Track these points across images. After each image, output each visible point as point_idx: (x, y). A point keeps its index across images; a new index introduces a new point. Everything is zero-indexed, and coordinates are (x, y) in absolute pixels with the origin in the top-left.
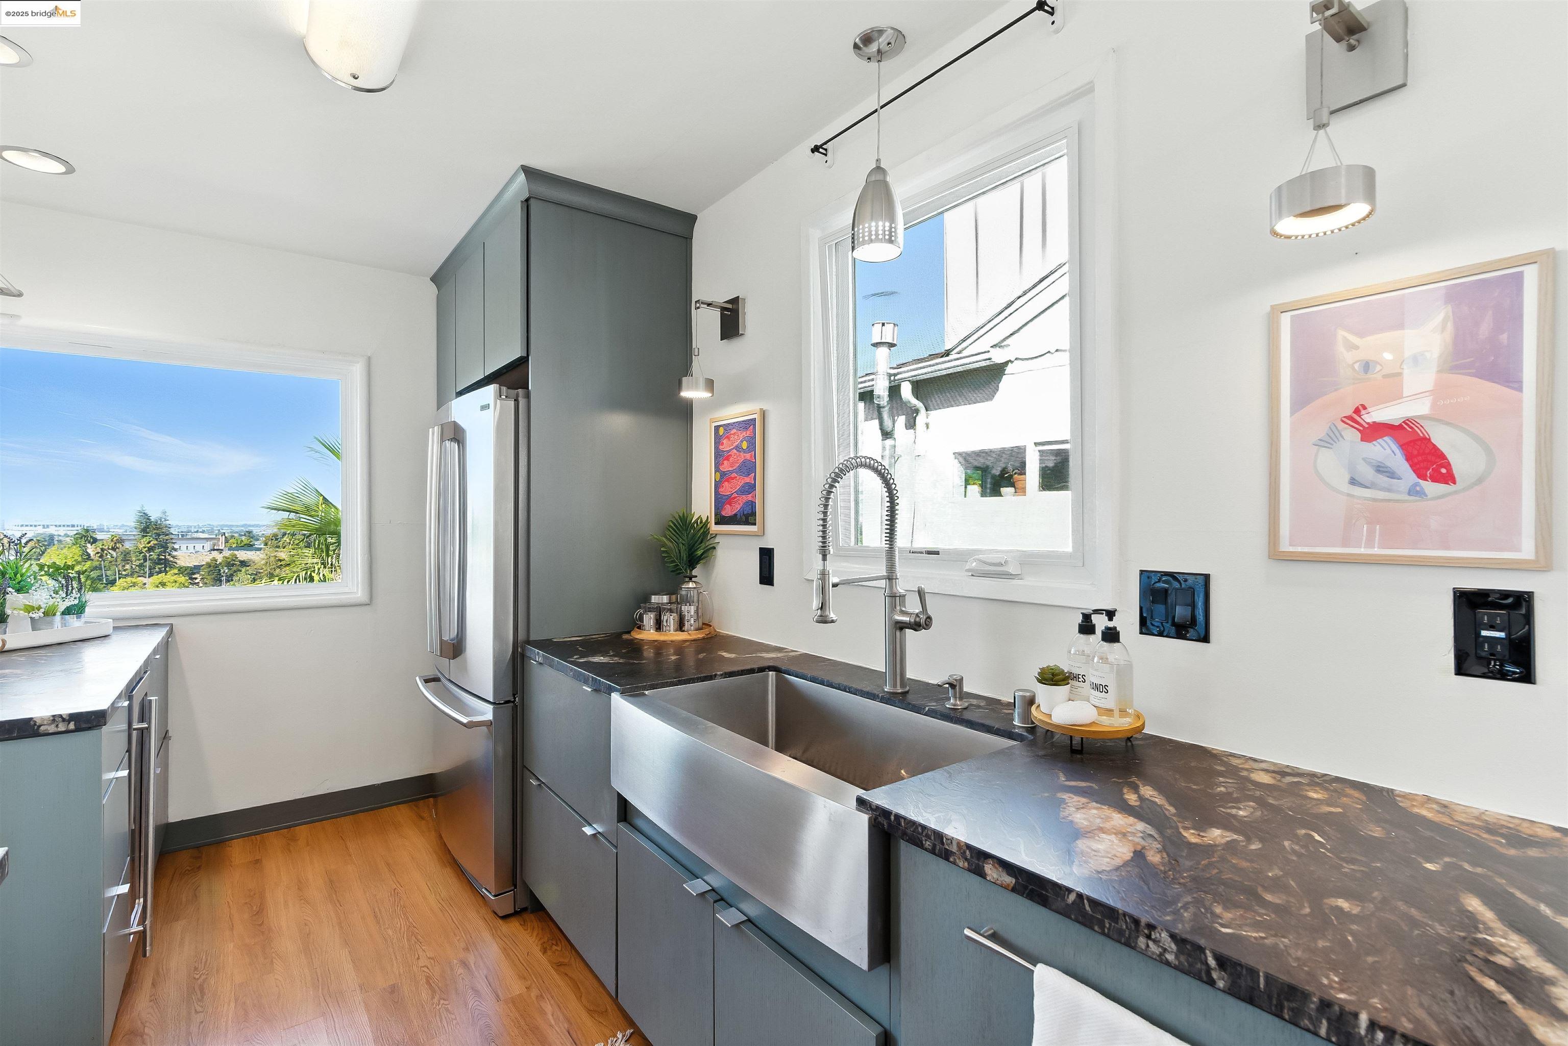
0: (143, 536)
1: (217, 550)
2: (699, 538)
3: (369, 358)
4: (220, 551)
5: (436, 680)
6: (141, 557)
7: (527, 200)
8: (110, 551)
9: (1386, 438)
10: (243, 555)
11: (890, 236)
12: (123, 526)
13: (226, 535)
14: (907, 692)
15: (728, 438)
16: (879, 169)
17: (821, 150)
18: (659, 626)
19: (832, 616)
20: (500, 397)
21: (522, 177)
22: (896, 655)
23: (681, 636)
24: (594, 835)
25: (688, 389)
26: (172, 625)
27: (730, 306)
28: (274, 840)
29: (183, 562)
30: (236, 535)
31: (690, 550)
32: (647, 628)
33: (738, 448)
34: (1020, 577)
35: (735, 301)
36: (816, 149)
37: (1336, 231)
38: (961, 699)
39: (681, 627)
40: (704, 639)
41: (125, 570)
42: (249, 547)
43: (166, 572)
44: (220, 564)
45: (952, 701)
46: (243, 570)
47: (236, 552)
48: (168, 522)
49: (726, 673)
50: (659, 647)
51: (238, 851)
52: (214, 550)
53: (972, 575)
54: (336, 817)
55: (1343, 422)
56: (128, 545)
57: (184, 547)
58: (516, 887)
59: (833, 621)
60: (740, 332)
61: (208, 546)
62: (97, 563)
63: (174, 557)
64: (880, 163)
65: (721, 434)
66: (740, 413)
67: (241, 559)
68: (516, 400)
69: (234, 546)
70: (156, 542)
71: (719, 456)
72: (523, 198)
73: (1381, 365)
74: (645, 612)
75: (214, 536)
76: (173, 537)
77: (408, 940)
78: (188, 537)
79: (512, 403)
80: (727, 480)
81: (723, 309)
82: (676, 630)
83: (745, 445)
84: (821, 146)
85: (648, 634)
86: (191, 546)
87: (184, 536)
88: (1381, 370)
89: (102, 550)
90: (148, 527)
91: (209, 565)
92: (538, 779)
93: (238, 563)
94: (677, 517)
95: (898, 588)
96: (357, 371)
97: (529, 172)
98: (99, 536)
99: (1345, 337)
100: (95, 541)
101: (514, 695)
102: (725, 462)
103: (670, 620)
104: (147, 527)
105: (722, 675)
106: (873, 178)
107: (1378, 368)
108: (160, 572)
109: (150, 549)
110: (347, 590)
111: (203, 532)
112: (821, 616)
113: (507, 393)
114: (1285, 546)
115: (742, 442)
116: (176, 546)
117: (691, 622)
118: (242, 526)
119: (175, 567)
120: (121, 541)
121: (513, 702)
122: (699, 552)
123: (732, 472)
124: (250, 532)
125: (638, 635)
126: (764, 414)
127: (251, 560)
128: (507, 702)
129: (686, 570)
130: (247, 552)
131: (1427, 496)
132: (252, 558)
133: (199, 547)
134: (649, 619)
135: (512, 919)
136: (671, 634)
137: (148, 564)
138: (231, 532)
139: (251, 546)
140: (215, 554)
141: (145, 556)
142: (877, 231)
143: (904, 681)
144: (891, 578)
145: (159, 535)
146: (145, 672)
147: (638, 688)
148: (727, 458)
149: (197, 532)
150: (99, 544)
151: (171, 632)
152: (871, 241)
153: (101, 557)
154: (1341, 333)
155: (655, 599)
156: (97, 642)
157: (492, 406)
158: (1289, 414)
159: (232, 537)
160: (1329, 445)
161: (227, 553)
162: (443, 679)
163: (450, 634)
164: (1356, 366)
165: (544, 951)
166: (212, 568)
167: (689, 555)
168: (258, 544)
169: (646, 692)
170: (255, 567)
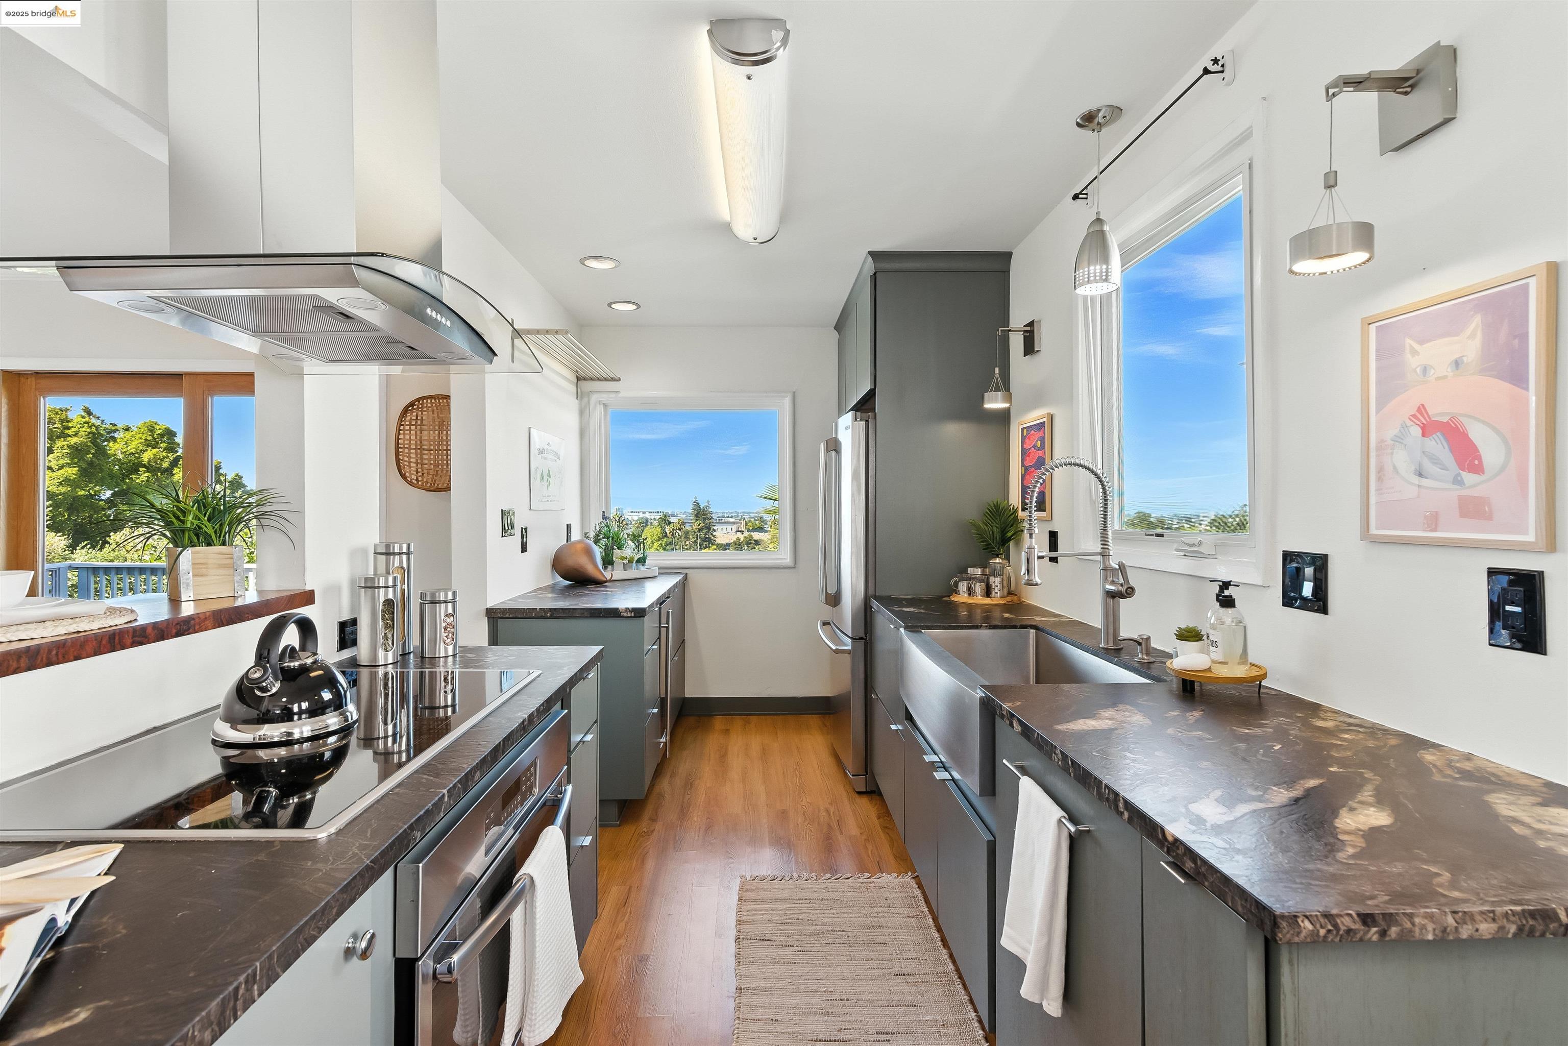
0: (697, 520)
1: (740, 531)
2: (1010, 523)
3: (794, 392)
4: (742, 532)
5: (829, 624)
6: (695, 536)
7: (875, 274)
8: (678, 531)
9: (1438, 434)
10: (756, 536)
11: (1107, 276)
12: (685, 512)
13: (746, 520)
14: (1121, 649)
15: (1029, 438)
16: (1099, 221)
17: (1080, 196)
18: (970, 592)
19: (1037, 580)
20: (856, 420)
21: (870, 259)
22: (1112, 618)
23: (987, 601)
24: (897, 730)
25: (989, 402)
26: (687, 574)
27: (1028, 328)
28: (738, 721)
29: (719, 541)
30: (753, 520)
31: (1002, 532)
32: (961, 593)
33: (1035, 446)
34: (1215, 556)
35: (1031, 324)
36: (1076, 197)
37: (1347, 269)
38: (1148, 654)
39: (988, 592)
40: (1005, 604)
41: (686, 546)
42: (760, 529)
43: (709, 547)
44: (742, 542)
45: (1140, 656)
46: (757, 547)
47: (752, 533)
48: (710, 510)
49: (990, 626)
50: (970, 607)
51: (719, 722)
52: (738, 531)
53: (1185, 555)
54: (774, 715)
55: (1411, 420)
56: (688, 527)
57: (720, 529)
58: (867, 774)
59: (1037, 584)
60: (1036, 349)
61: (735, 527)
62: (671, 540)
63: (714, 536)
64: (1099, 215)
65: (1027, 432)
66: (1035, 417)
67: (755, 538)
68: (867, 421)
69: (751, 528)
70: (703, 525)
71: (1025, 453)
72: (872, 273)
73: (1434, 369)
74: (962, 580)
75: (738, 521)
76: (713, 521)
77: (798, 790)
78: (723, 521)
79: (863, 423)
80: (1029, 474)
81: (1025, 332)
82: (983, 596)
83: (1039, 444)
84: (1081, 193)
85: (962, 597)
86: (724, 528)
87: (720, 522)
88: (1434, 374)
89: (673, 530)
90: (701, 513)
91: (735, 543)
92: (877, 696)
93: (753, 542)
94: (992, 506)
95: (1111, 562)
96: (787, 402)
97: (874, 255)
98: (672, 519)
99: (1411, 346)
100: (670, 523)
101: (866, 634)
102: (1028, 458)
103: (979, 588)
104: (698, 513)
105: (987, 626)
106: (1092, 230)
107: (1432, 371)
108: (706, 548)
109: (700, 530)
110: (780, 557)
111: (732, 517)
112: (1028, 580)
113: (861, 417)
114: (1374, 531)
115: (1037, 441)
116: (715, 528)
117: (997, 591)
118: (756, 513)
119: (714, 544)
120: (683, 524)
121: (866, 639)
122: (1009, 534)
123: (1031, 466)
124: (761, 518)
125: (955, 598)
126: (1052, 417)
127: (761, 540)
128: (861, 638)
129: (998, 549)
130: (760, 534)
131: (1464, 485)
132: (763, 538)
133: (729, 528)
134: (963, 587)
135: (865, 796)
136: (979, 599)
137: (699, 541)
138: (749, 518)
139: (762, 528)
140: (739, 534)
141: (697, 535)
142: (1095, 273)
143: (1116, 640)
144: (1104, 554)
145: (705, 519)
146: (668, 597)
147: (916, 627)
148: (1029, 456)
149: (728, 517)
150: (672, 525)
151: (686, 578)
152: (1089, 282)
153: (672, 535)
154: (1408, 341)
155: (970, 571)
156: (650, 579)
157: (850, 427)
158: (1375, 414)
159: (750, 521)
160: (1399, 440)
161: (746, 534)
162: (832, 624)
163: (832, 590)
164: (1418, 370)
165: (879, 818)
166: (737, 546)
167: (1002, 537)
168: (767, 527)
169: (923, 631)
170: (764, 545)
